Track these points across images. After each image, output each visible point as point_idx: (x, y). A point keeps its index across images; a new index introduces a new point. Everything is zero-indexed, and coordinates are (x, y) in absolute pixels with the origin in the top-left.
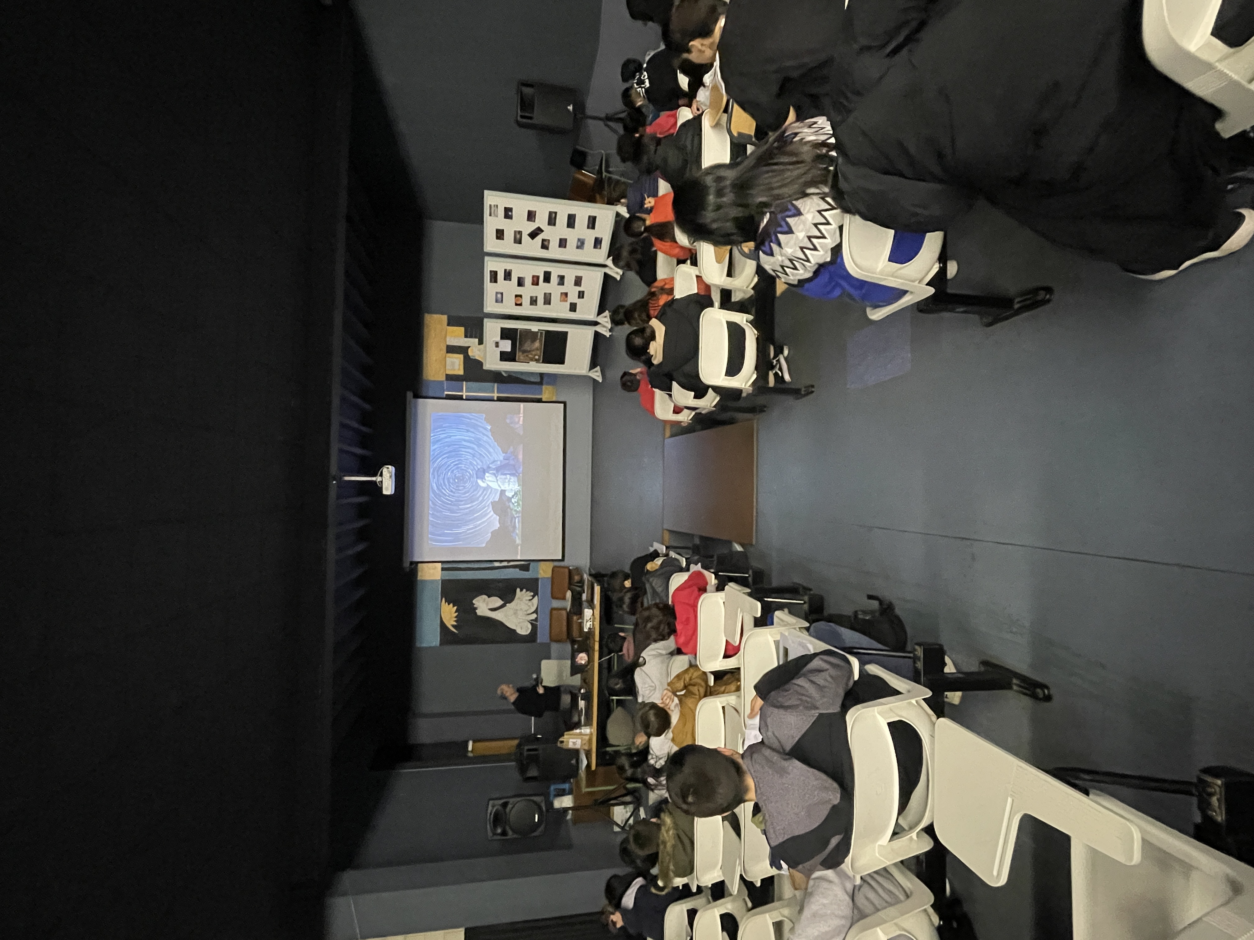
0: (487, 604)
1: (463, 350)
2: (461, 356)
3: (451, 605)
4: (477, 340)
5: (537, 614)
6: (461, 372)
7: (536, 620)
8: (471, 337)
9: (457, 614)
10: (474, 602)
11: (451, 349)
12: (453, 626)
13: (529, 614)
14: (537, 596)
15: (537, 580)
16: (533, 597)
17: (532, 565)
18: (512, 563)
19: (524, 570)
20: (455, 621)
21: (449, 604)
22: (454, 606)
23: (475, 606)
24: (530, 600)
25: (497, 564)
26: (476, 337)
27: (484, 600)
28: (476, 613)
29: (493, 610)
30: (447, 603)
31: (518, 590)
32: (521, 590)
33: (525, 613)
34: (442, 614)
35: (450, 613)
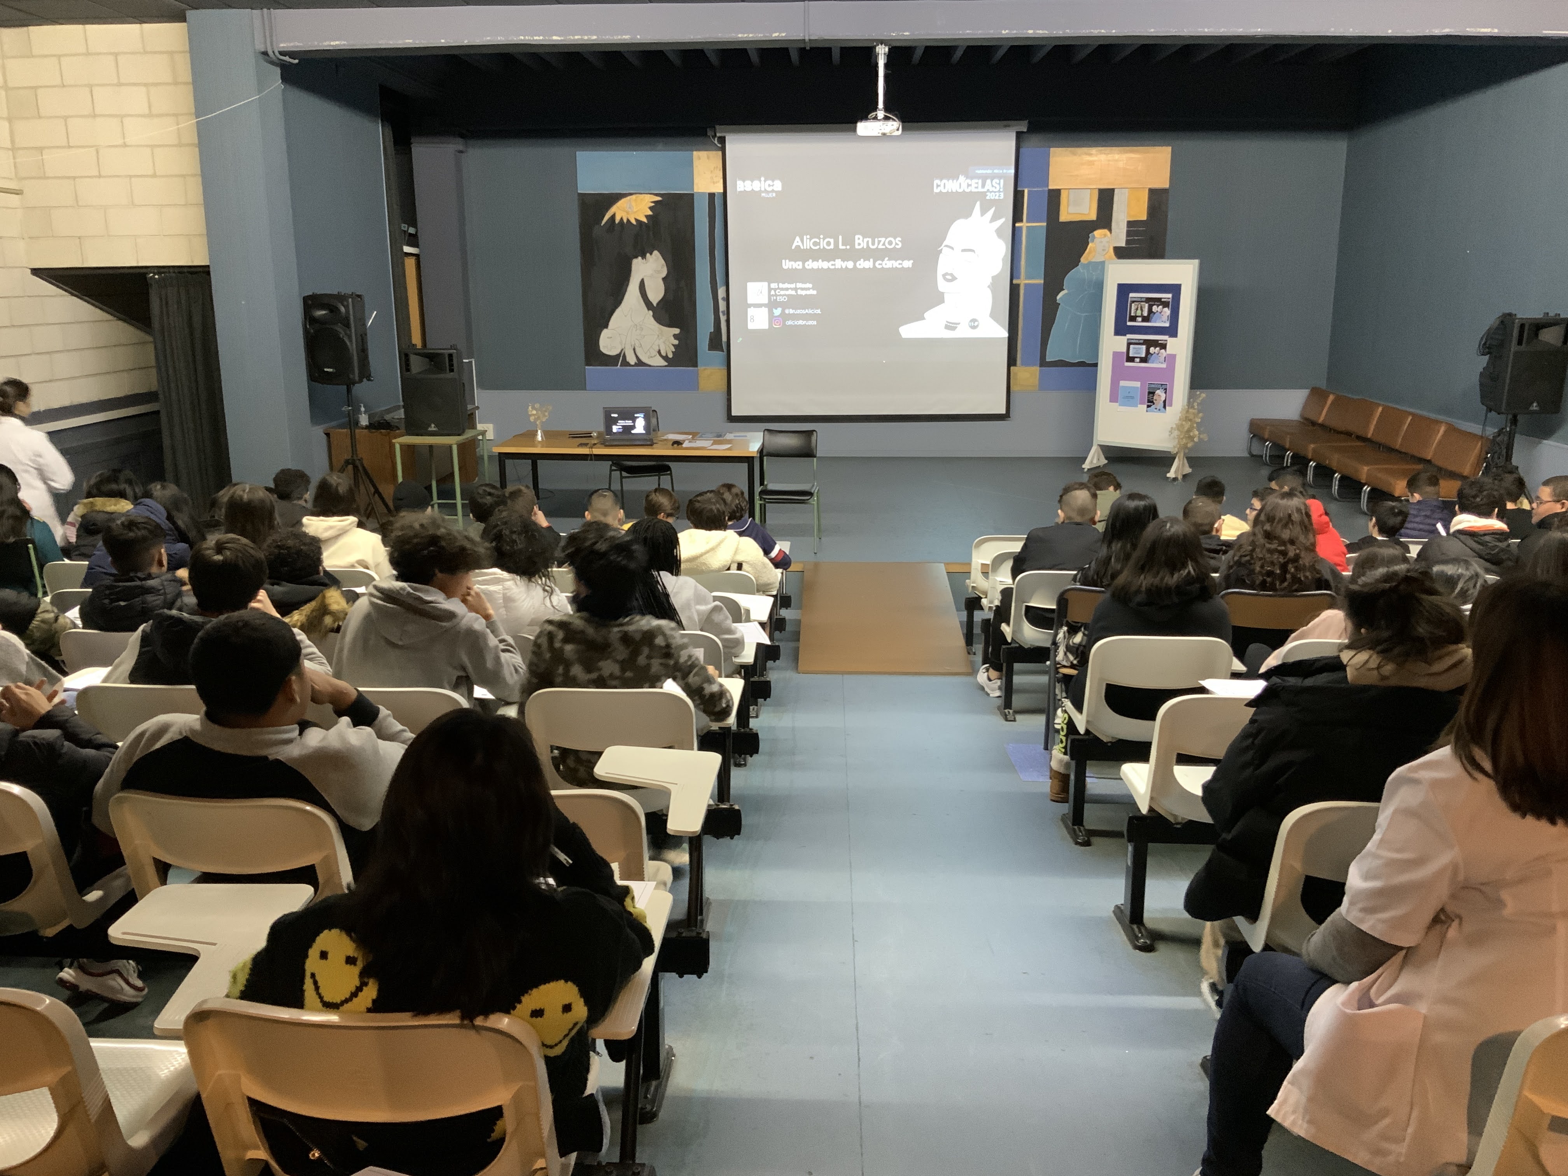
0: (651, 276)
1: (1104, 219)
2: (1093, 216)
3: (650, 213)
4: (1123, 244)
5: (636, 365)
6: (1064, 217)
8: (1129, 234)
9: (635, 223)
10: (656, 253)
11: (1106, 198)
12: (613, 217)
13: (634, 349)
14: (666, 364)
15: (695, 365)
16: (665, 358)
17: (720, 355)
18: (723, 318)
19: (711, 340)
20: (622, 219)
21: (651, 208)
22: (647, 216)
23: (648, 255)
24: (659, 352)
25: (721, 292)
26: (1127, 242)
27: (659, 272)
28: (636, 257)
29: (642, 286)
30: (653, 204)
31: (677, 331)
32: (675, 336)
33: (637, 343)
34: (634, 197)
35: (635, 210)
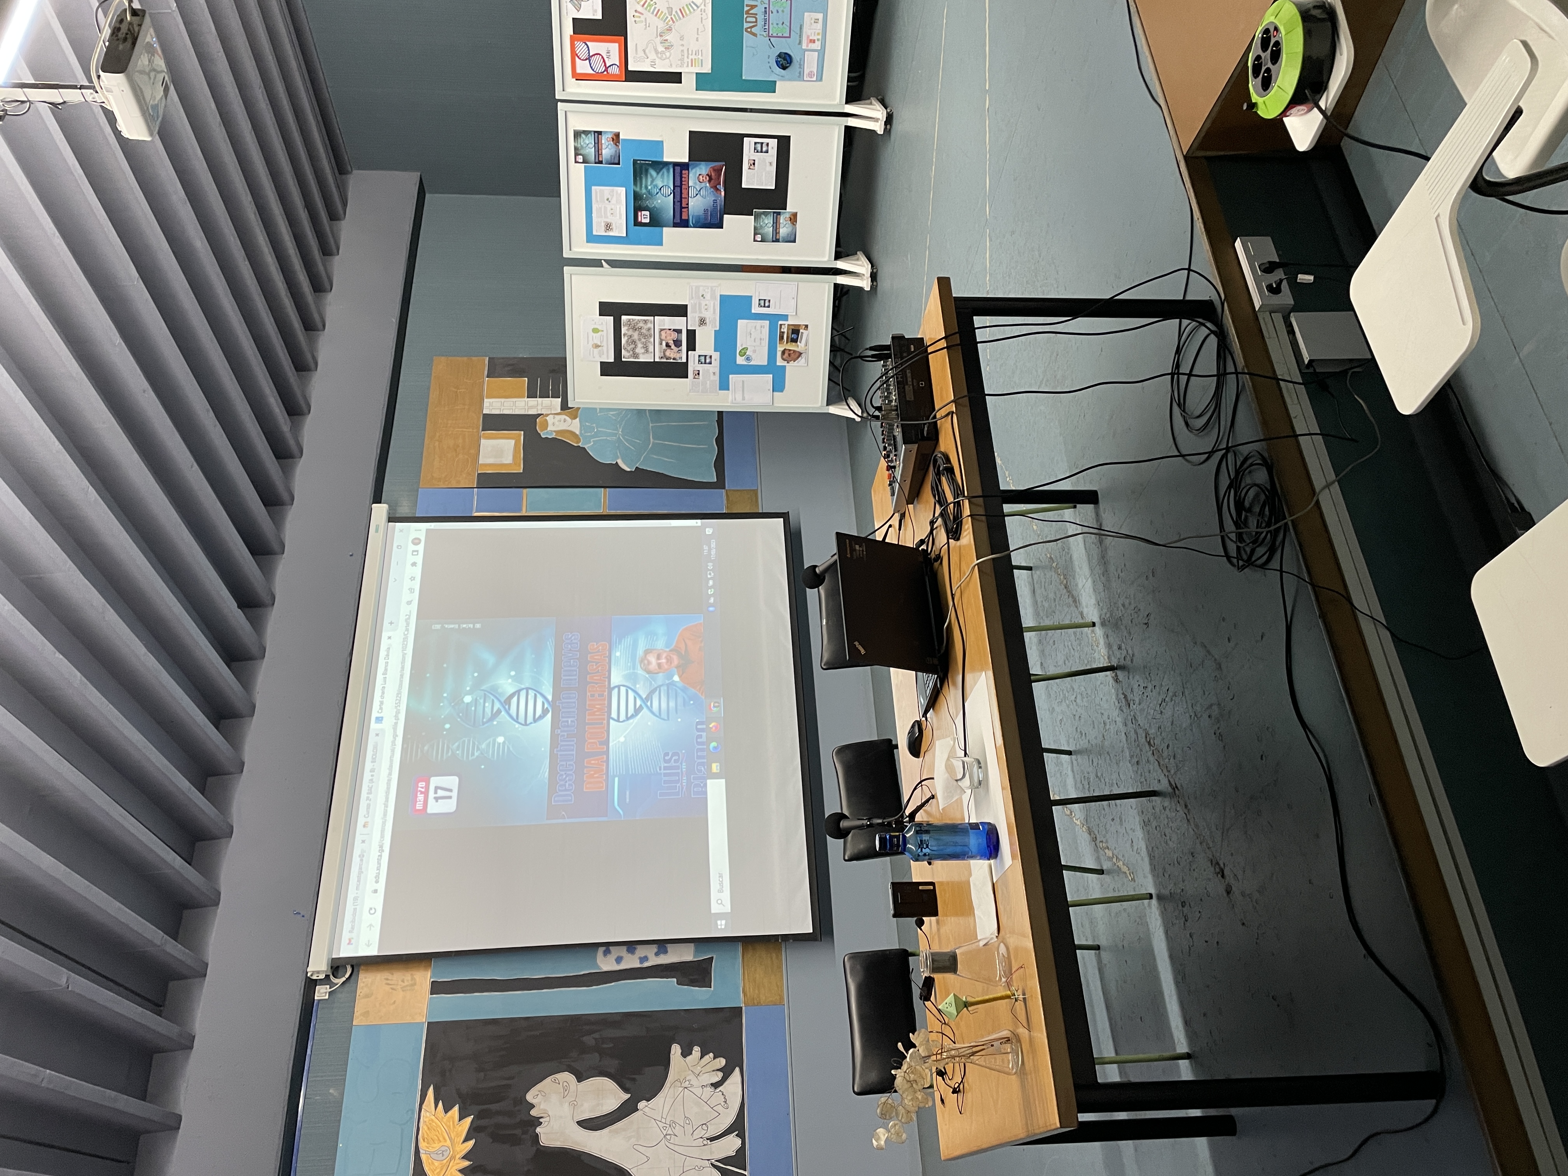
0: (574, 1105)
1: (524, 423)
2: (518, 435)
5: (741, 1136)
6: (517, 469)
7: (739, 1159)
8: (542, 395)
9: (471, 1143)
10: (530, 1097)
11: (495, 423)
13: (712, 1139)
14: (737, 1071)
15: (737, 1012)
16: (726, 1072)
17: (718, 962)
19: (693, 983)
21: (446, 1111)
23: (533, 1113)
24: (716, 1085)
26: (552, 394)
27: (566, 1090)
28: (537, 1137)
29: (592, 1124)
30: (440, 1103)
31: (676, 1050)
32: (686, 1053)
33: (700, 1133)
34: (422, 1145)
35: (448, 1143)
